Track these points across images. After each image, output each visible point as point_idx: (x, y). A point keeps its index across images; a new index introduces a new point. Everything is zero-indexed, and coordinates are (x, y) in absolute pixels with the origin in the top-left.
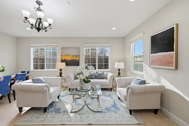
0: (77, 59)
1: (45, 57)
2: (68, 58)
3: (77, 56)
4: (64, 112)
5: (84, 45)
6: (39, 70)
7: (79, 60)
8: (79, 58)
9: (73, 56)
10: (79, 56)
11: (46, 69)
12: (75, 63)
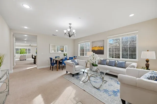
0: (102, 49)
1: (84, 49)
2: (96, 49)
3: (102, 47)
4: (80, 80)
5: (107, 37)
6: (82, 56)
7: (104, 50)
8: (104, 48)
9: (99, 47)
10: (104, 47)
11: (85, 56)
12: (100, 52)
